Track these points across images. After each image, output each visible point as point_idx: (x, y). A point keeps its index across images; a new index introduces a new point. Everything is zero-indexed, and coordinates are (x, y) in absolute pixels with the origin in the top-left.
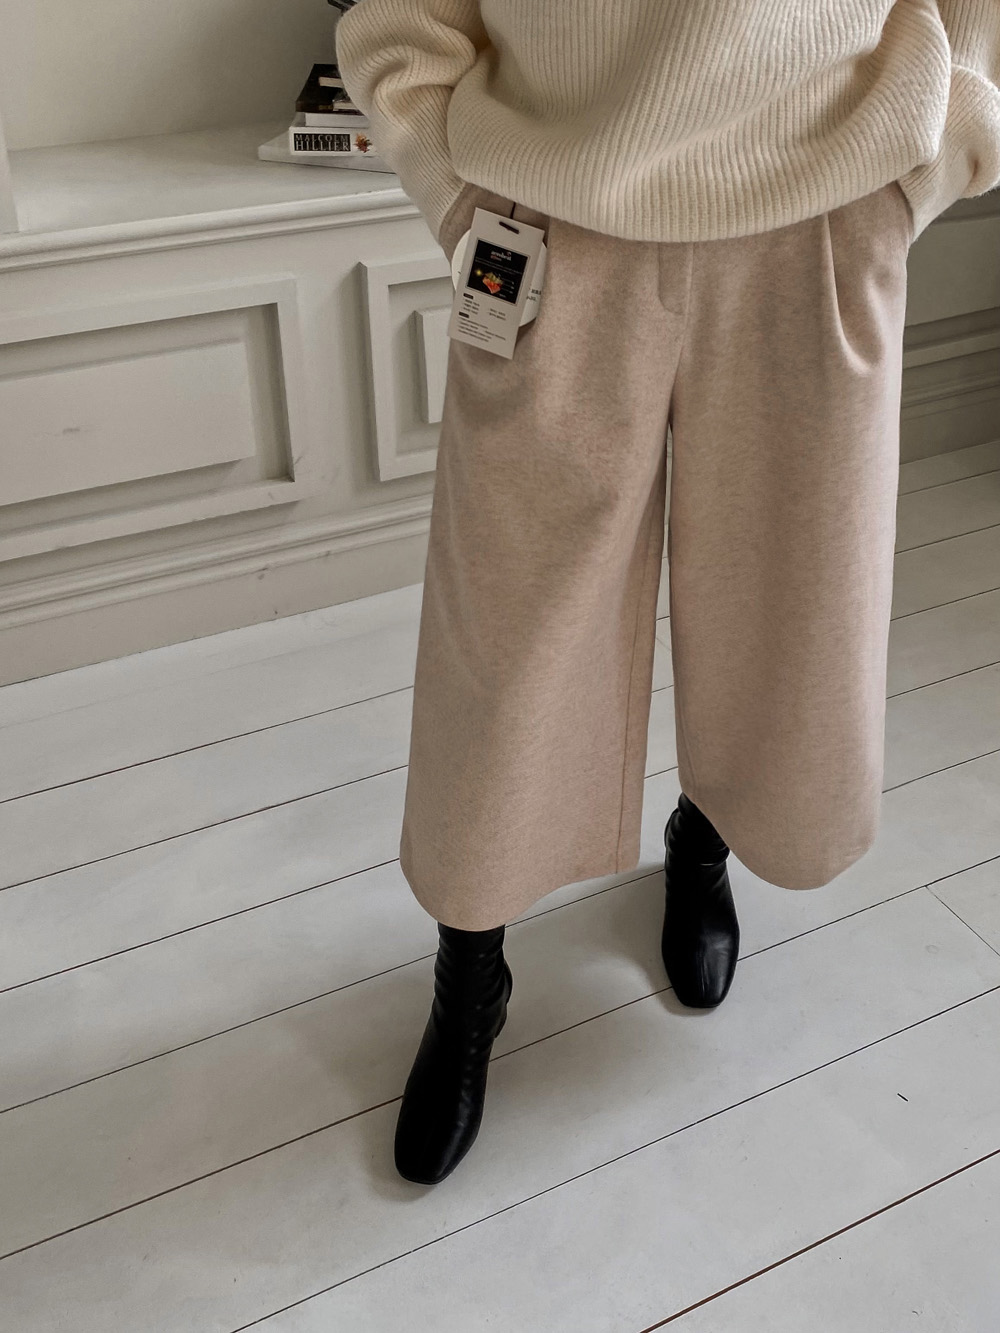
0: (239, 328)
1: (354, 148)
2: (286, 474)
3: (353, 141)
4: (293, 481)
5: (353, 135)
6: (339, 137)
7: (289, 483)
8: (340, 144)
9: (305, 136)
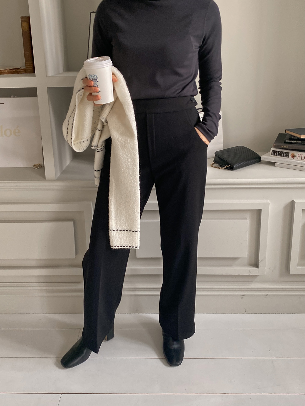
1: (290, 157)
2: (256, 265)
3: (290, 155)
4: (258, 268)
5: (291, 153)
6: (286, 153)
7: (256, 269)
8: (286, 155)
9: (275, 151)
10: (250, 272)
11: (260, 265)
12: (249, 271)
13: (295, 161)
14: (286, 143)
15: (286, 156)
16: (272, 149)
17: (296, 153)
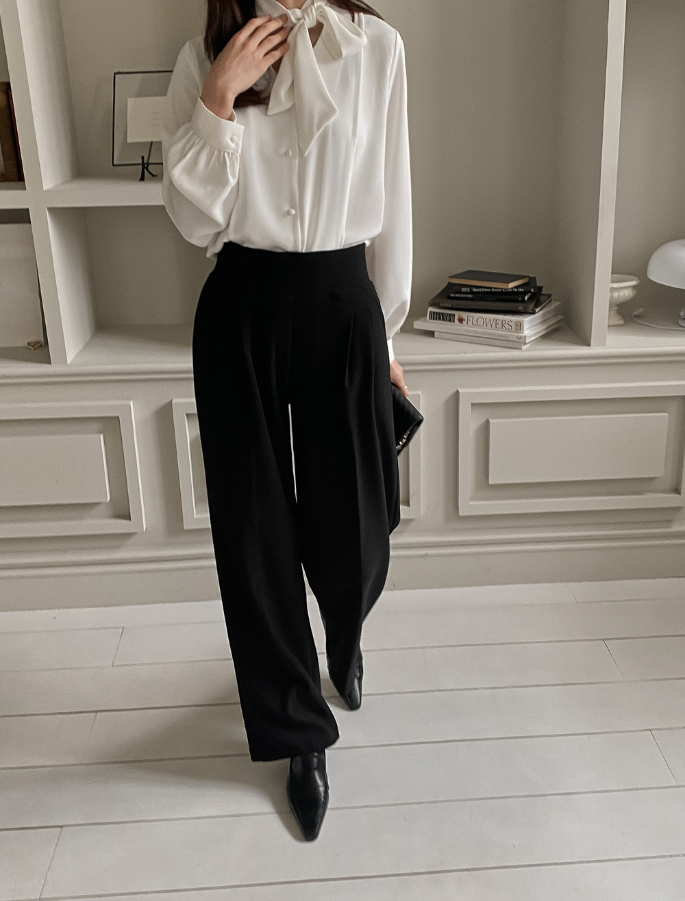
1: (456, 321)
2: (407, 502)
3: (456, 317)
4: (409, 506)
5: (457, 314)
6: (450, 315)
7: (406, 507)
8: (450, 318)
9: (434, 313)
11: (412, 500)
13: (463, 328)
14: (450, 298)
15: (450, 321)
16: (431, 309)
17: (464, 315)
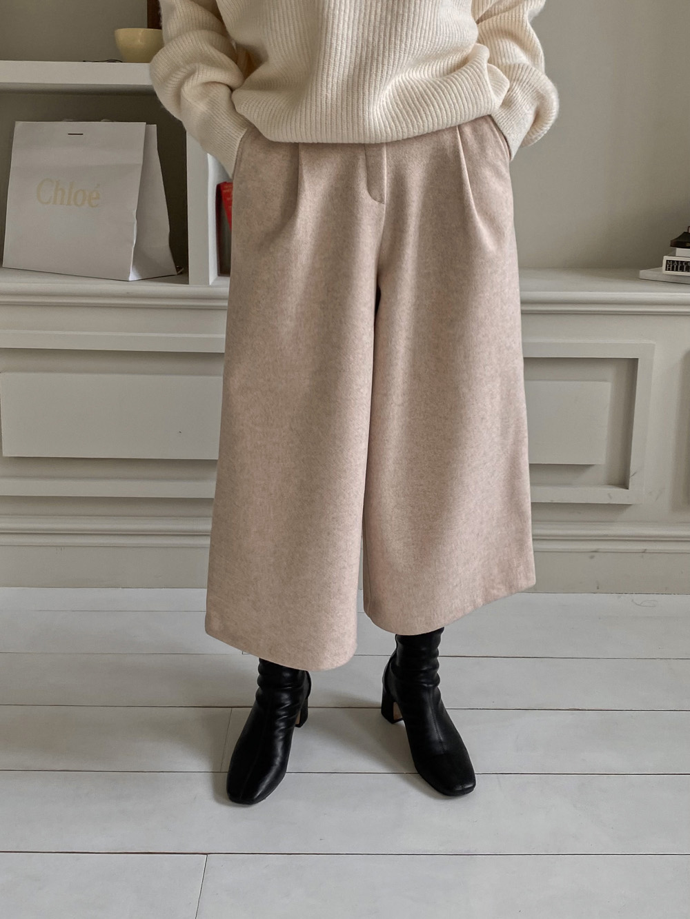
0: (609, 372)
2: (624, 484)
4: (627, 488)
7: (624, 490)
10: (611, 497)
11: (632, 482)
12: (609, 495)
